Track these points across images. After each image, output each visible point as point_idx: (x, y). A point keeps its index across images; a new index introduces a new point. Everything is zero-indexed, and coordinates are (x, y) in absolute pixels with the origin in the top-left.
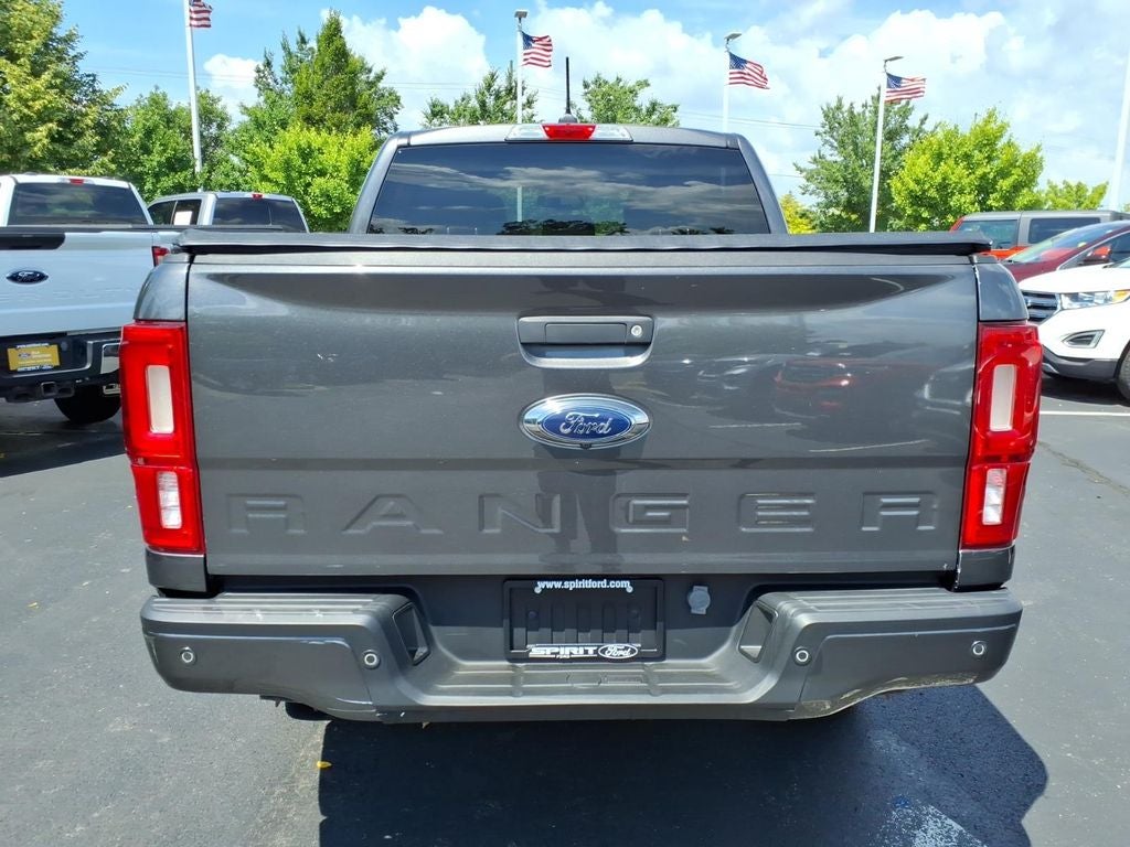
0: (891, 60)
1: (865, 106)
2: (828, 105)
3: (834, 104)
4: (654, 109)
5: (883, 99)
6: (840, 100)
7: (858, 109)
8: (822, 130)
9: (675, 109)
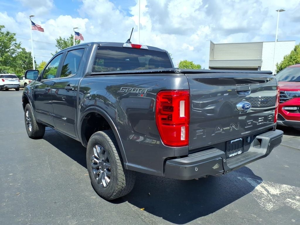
0: (75, 28)
1: (68, 39)
2: (57, 39)
3: (59, 39)
4: (8, 34)
5: (74, 38)
6: (60, 37)
7: (66, 40)
8: (58, 45)
9: (15, 34)
